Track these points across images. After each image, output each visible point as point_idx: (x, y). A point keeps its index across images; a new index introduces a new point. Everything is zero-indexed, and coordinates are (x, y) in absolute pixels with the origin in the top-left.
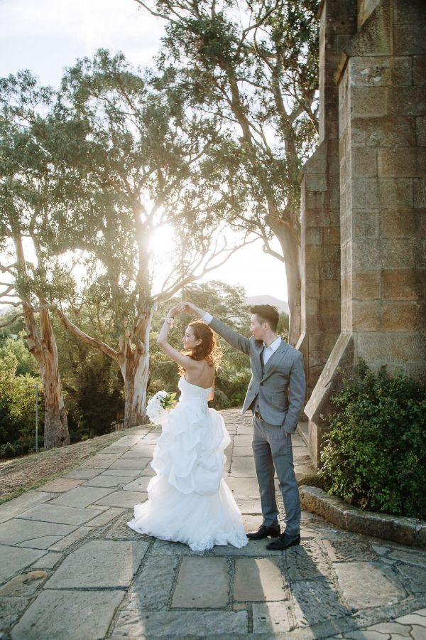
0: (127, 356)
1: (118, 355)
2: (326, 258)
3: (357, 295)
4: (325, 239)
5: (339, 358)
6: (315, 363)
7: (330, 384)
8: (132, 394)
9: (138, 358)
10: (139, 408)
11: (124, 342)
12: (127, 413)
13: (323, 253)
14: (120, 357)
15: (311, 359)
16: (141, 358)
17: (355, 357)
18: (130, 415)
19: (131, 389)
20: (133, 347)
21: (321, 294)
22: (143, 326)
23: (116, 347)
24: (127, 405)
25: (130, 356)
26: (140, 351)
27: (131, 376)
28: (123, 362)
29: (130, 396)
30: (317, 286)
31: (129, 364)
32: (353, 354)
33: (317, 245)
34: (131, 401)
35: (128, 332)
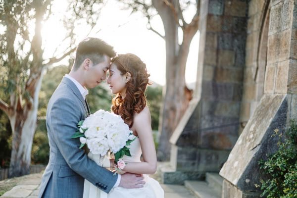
0: (17, 110)
1: (9, 109)
2: (226, 29)
3: (295, 54)
4: (226, 10)
5: (271, 120)
6: (207, 126)
7: (259, 147)
8: (19, 143)
9: (27, 113)
10: (24, 157)
11: (15, 97)
12: (12, 160)
13: (222, 24)
14: (11, 111)
15: (204, 122)
16: (30, 113)
17: (288, 121)
18: (15, 162)
19: (19, 139)
20: (23, 102)
21: (217, 61)
22: (34, 85)
23: (8, 102)
24: (13, 153)
25: (20, 110)
26: (29, 106)
27: (19, 128)
28: (12, 115)
29: (16, 145)
30: (215, 54)
31: (18, 117)
32: (286, 117)
33: (217, 16)
34: (18, 150)
35: (19, 89)
